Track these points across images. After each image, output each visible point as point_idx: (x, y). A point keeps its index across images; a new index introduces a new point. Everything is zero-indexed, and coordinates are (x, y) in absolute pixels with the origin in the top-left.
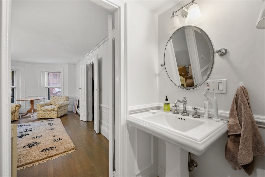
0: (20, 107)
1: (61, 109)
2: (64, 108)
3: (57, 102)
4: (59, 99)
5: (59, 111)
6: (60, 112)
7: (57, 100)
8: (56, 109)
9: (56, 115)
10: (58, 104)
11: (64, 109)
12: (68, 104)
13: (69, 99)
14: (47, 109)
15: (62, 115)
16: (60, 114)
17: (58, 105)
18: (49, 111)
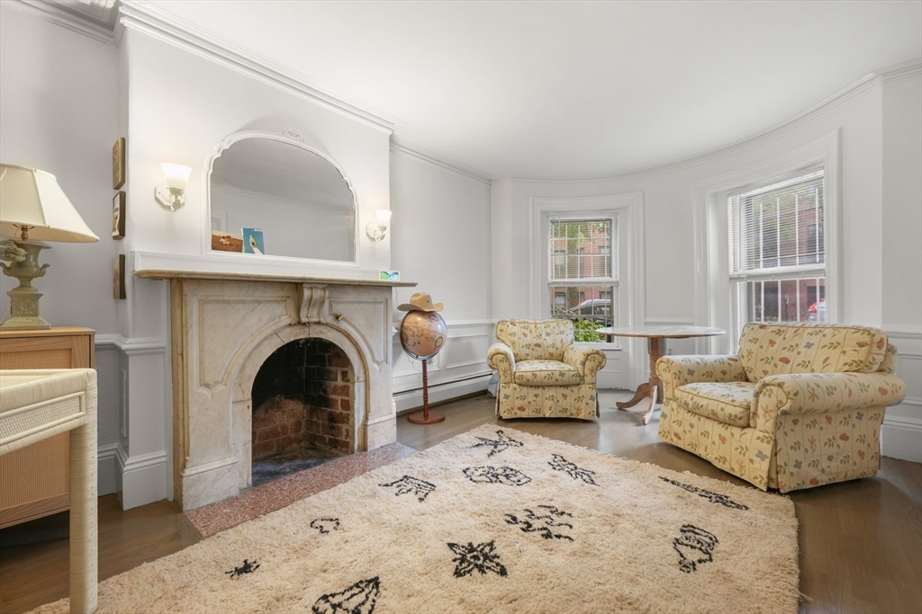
0: (600, 366)
1: (814, 432)
2: (843, 429)
3: (780, 364)
4: (801, 348)
5: (791, 440)
6: (799, 455)
7: (786, 354)
8: (764, 423)
9: (765, 465)
10: (780, 385)
11: (844, 437)
12: (879, 398)
13: (895, 358)
14: (703, 402)
15: (824, 480)
16: (798, 465)
17: (784, 398)
18: (712, 417)
